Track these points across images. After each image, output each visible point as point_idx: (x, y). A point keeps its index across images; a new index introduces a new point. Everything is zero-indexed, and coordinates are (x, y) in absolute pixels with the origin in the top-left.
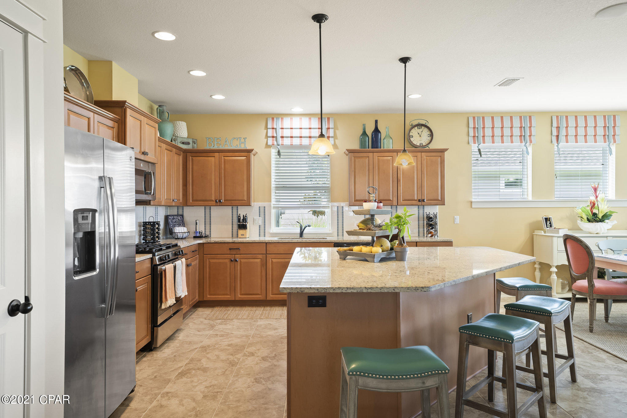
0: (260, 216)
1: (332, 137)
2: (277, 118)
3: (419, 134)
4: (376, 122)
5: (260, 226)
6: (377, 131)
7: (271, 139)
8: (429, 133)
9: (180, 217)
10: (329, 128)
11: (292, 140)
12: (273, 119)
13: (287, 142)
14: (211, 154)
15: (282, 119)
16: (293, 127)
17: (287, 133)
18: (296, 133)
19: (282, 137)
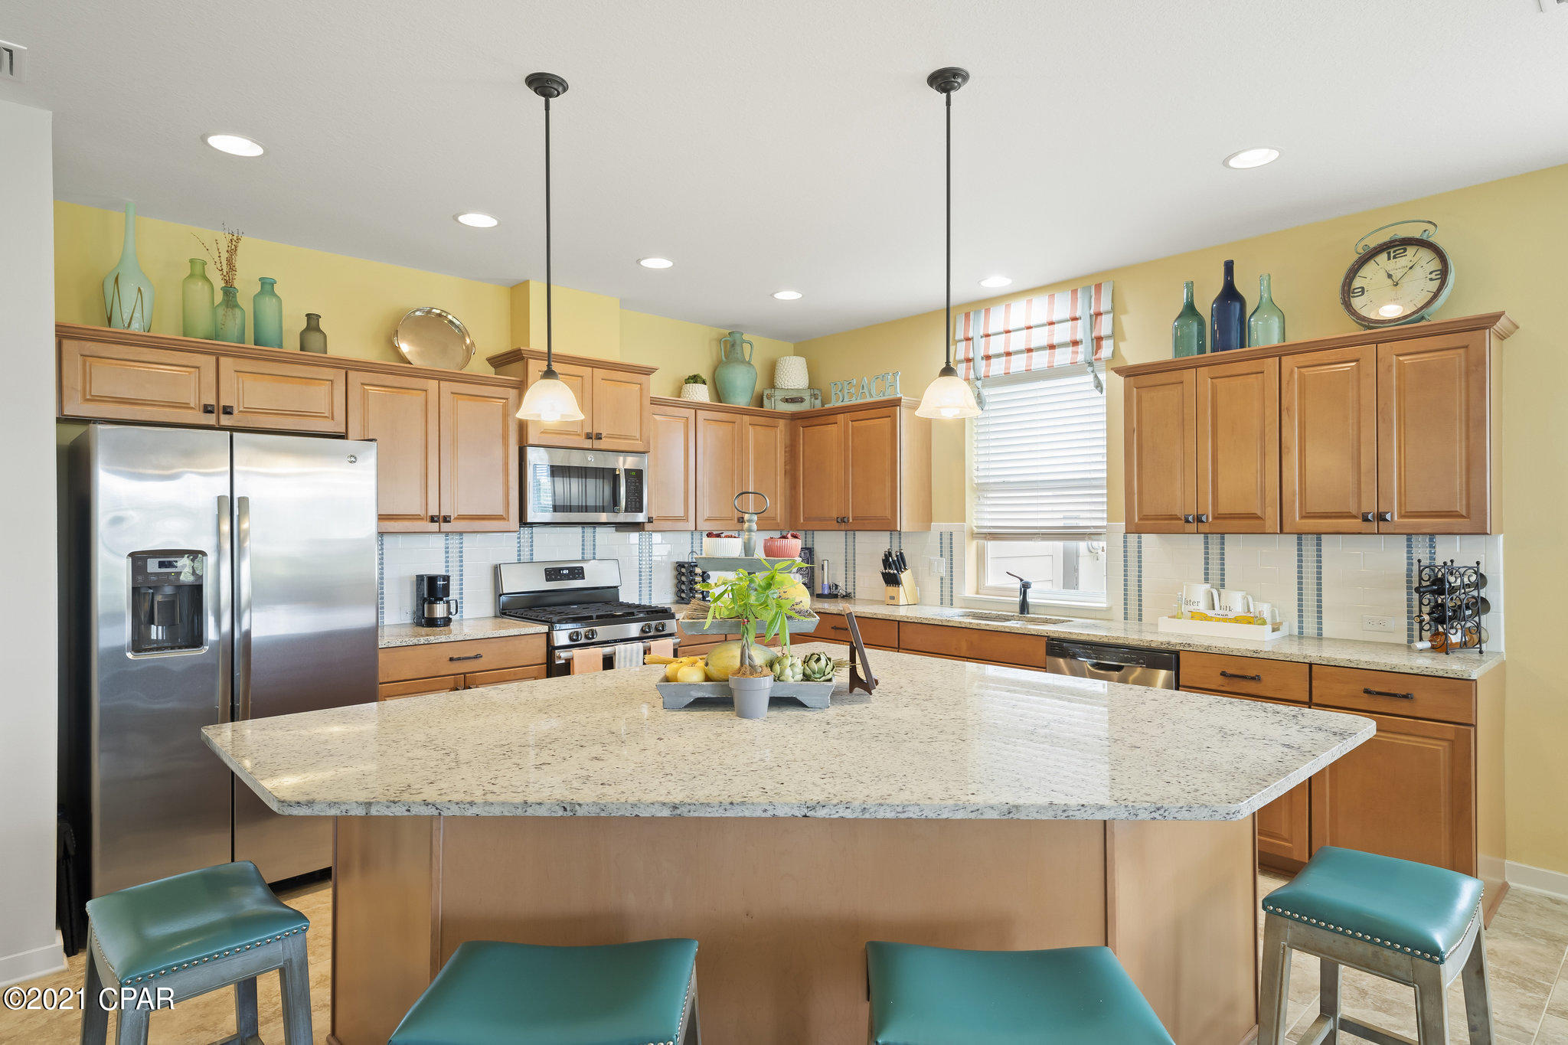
0: (941, 555)
1: (1108, 337)
2: (977, 312)
3: (1390, 276)
4: (1229, 267)
5: (942, 579)
6: (1230, 294)
7: (964, 365)
8: (1436, 265)
9: (805, 554)
10: (1101, 314)
11: (1008, 362)
12: (967, 315)
13: (997, 367)
14: (831, 418)
15: (987, 311)
16: (1010, 329)
17: (997, 345)
18: (1018, 341)
19: (988, 358)
